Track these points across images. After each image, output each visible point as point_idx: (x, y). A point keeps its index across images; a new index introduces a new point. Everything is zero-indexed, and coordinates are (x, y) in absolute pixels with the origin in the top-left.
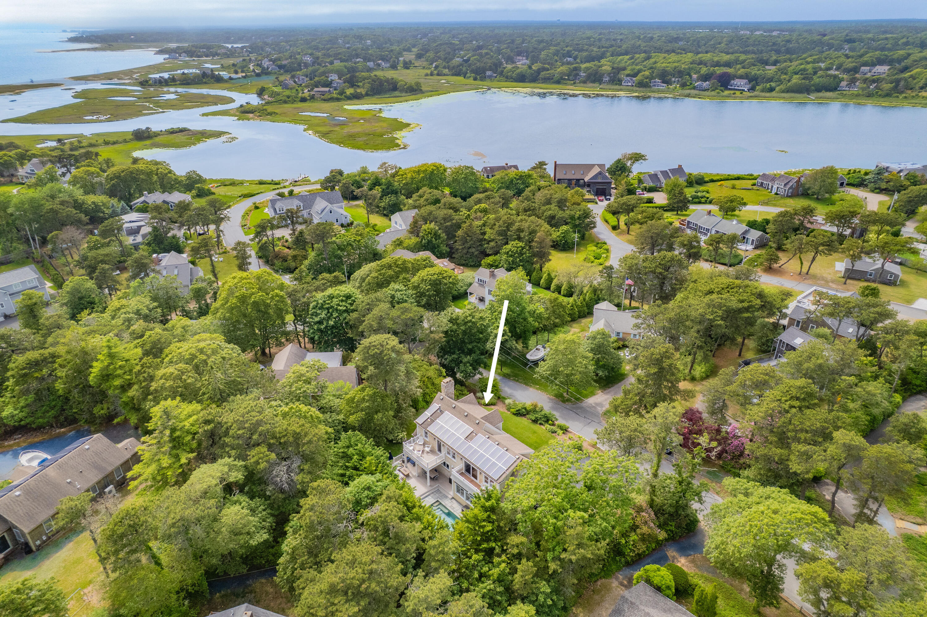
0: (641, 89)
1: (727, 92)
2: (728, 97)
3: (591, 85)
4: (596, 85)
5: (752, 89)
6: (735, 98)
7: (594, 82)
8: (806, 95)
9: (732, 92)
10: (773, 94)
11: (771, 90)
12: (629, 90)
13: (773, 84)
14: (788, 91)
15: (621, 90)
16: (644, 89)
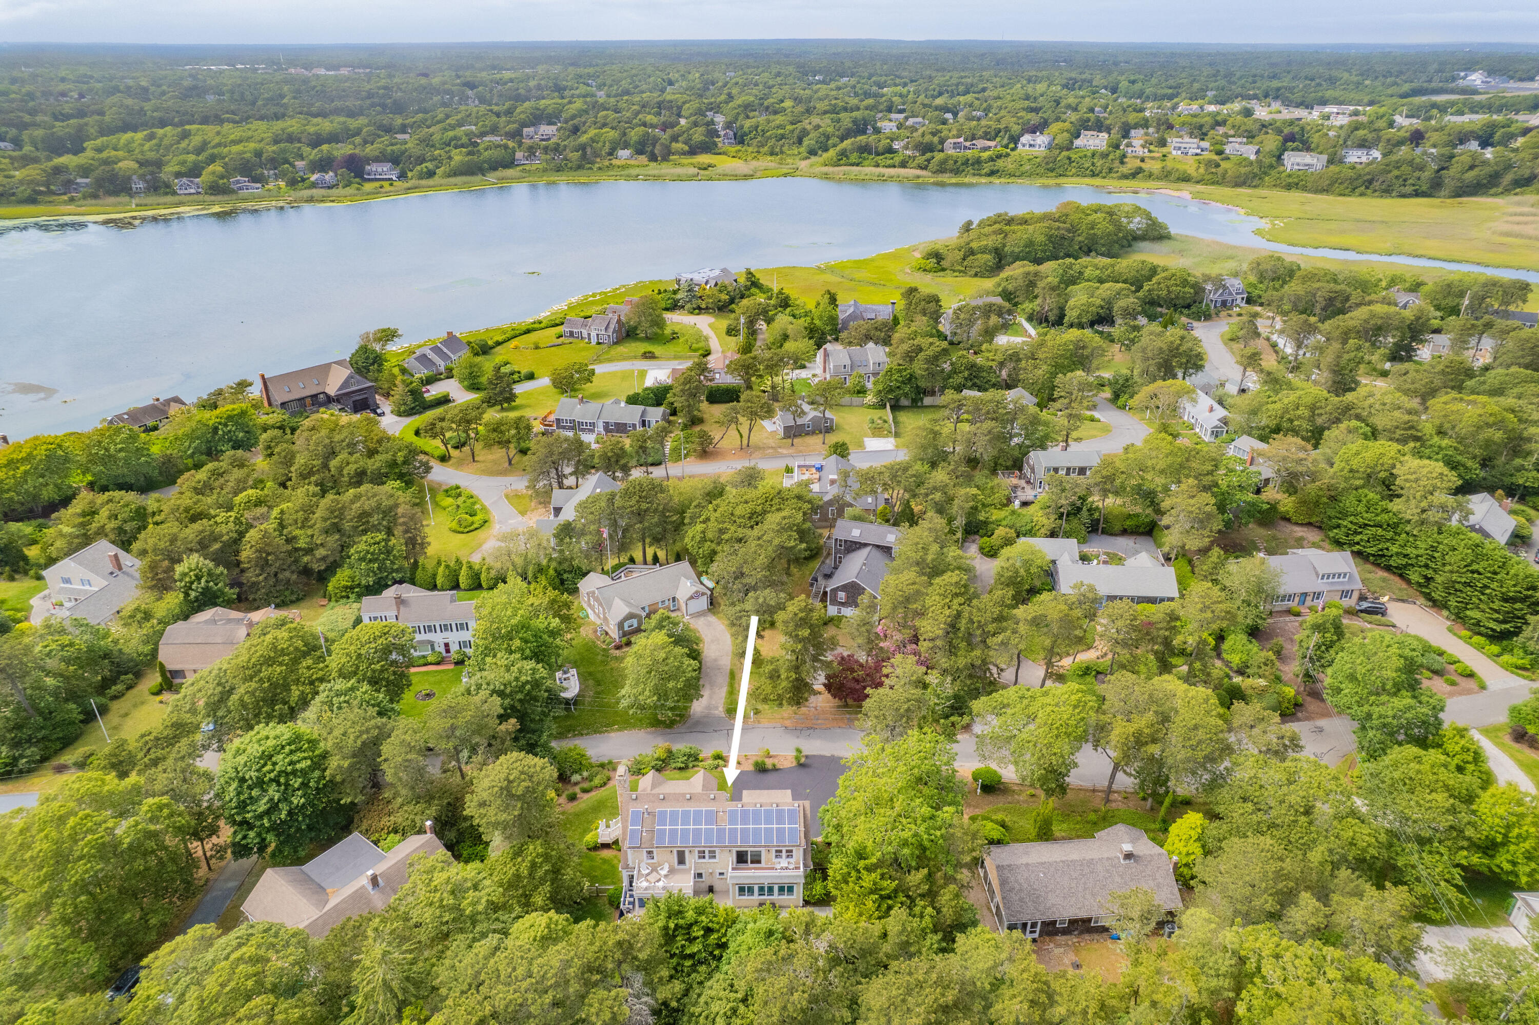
0: (219, 198)
1: (368, 186)
2: (376, 193)
3: (112, 200)
4: (124, 199)
5: (402, 176)
6: (388, 194)
7: (115, 193)
8: (480, 177)
9: (377, 184)
10: (436, 180)
11: (431, 174)
12: (198, 203)
13: (430, 165)
14: (455, 173)
15: (181, 204)
16: (226, 198)
